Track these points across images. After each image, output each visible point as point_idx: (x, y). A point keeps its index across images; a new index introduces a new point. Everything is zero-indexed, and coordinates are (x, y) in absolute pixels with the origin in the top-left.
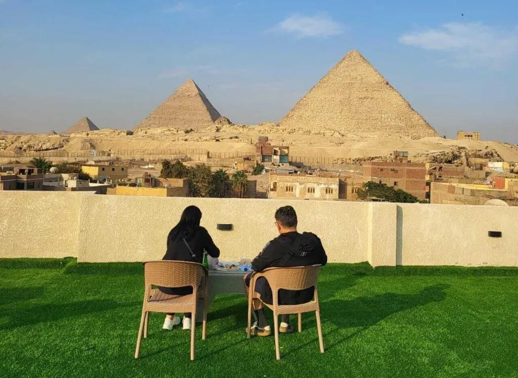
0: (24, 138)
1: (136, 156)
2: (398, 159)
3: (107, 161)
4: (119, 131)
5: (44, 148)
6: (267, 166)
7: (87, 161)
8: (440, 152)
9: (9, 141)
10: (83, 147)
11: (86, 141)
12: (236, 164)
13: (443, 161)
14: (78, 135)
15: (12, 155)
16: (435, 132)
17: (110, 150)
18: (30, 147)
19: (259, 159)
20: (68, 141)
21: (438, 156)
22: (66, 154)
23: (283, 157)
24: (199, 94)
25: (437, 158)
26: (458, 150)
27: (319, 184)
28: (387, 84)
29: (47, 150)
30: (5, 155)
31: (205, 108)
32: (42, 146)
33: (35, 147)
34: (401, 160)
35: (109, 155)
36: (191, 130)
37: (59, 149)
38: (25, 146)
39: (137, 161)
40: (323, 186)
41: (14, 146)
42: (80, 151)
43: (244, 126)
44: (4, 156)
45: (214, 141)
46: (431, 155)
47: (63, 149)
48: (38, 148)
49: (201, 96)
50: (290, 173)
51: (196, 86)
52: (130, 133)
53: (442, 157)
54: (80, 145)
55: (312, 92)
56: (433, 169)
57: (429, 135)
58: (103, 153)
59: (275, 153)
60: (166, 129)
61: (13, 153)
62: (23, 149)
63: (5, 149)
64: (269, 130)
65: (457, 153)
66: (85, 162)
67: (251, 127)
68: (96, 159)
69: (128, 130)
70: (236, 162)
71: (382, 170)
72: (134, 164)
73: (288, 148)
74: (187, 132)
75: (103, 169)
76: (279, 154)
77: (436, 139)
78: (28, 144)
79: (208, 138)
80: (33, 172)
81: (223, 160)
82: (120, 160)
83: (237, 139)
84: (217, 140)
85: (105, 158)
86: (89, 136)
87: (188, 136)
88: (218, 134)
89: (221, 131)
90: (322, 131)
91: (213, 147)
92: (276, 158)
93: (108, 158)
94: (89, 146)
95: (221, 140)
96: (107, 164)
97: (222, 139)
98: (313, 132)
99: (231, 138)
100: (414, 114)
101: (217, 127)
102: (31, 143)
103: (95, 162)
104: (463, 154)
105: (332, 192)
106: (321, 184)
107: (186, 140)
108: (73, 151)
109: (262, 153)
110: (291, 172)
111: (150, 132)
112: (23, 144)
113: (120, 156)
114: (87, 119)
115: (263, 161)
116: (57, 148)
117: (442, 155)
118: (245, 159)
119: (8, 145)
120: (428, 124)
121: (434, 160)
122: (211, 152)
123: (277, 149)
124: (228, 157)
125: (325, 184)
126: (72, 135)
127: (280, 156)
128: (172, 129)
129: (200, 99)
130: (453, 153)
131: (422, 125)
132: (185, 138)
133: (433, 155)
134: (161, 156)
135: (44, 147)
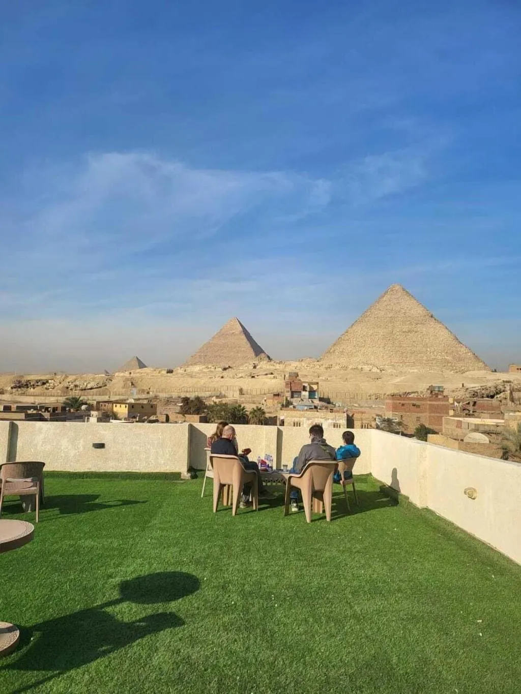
0: (71, 378)
1: (173, 393)
2: (433, 394)
3: (146, 399)
4: (160, 369)
5: (88, 388)
6: (295, 401)
7: (128, 399)
8: (481, 387)
9: (58, 381)
10: (125, 385)
11: (127, 379)
12: (265, 401)
13: (485, 396)
14: (122, 374)
15: (59, 394)
16: (486, 366)
17: (149, 389)
18: (76, 386)
19: (289, 395)
20: (111, 380)
21: (479, 391)
22: (108, 393)
23: (312, 393)
24: (244, 331)
25: (477, 392)
26: (503, 384)
27: (327, 419)
28: (432, 317)
29: (91, 389)
30: (53, 394)
31: (249, 345)
32: (87, 386)
33: (81, 386)
34: (437, 395)
35: (148, 393)
36: (230, 367)
37: (103, 388)
38: (72, 386)
39: (174, 399)
40: (330, 421)
41: (61, 386)
42: (121, 390)
43: (280, 363)
44: (51, 396)
45: (250, 377)
46: (471, 389)
47: (107, 387)
48: (84, 387)
49: (245, 334)
50: (310, 409)
51: (240, 324)
52: (170, 372)
53: (483, 391)
54: (122, 384)
55: (354, 328)
56: (467, 404)
57: (480, 369)
58: (143, 391)
59: (304, 389)
60: (204, 367)
61: (60, 392)
62: (70, 388)
63: (53, 388)
64: (306, 366)
65: (501, 387)
66: (125, 400)
67: (287, 363)
68: (136, 397)
69: (169, 369)
70: (265, 399)
71: (403, 405)
72: (171, 402)
73: (317, 383)
74: (225, 369)
75: (133, 407)
76: (308, 389)
77: (482, 373)
78: (74, 383)
79: (243, 375)
80: (57, 410)
81: (254, 396)
82: (158, 398)
83: (272, 376)
84: (253, 377)
85: (144, 396)
86: (132, 375)
87: (225, 373)
88: (255, 371)
89: (257, 367)
90: (360, 367)
91: (247, 384)
92: (305, 394)
93: (148, 396)
94: (130, 384)
95: (256, 377)
96: (145, 402)
97: (258, 376)
98: (350, 367)
99: (266, 375)
100: (461, 347)
101: (254, 364)
102: (77, 383)
103: (135, 399)
104: (508, 388)
105: (340, 427)
106: (329, 419)
107: (222, 377)
108: (115, 390)
109: (291, 389)
110: (311, 407)
111: (189, 369)
112: (70, 383)
113: (158, 394)
114: (137, 358)
115: (292, 397)
116: (100, 387)
117: (483, 389)
118: (275, 395)
119: (56, 385)
120: (476, 357)
121: (474, 395)
122: (243, 388)
123: (306, 385)
124: (258, 393)
125: (332, 419)
126: (117, 374)
127: (309, 392)
128: (210, 366)
129: (243, 337)
130: (496, 387)
131: (470, 359)
132: (221, 375)
133: (473, 389)
134: (196, 393)
135: (89, 386)
